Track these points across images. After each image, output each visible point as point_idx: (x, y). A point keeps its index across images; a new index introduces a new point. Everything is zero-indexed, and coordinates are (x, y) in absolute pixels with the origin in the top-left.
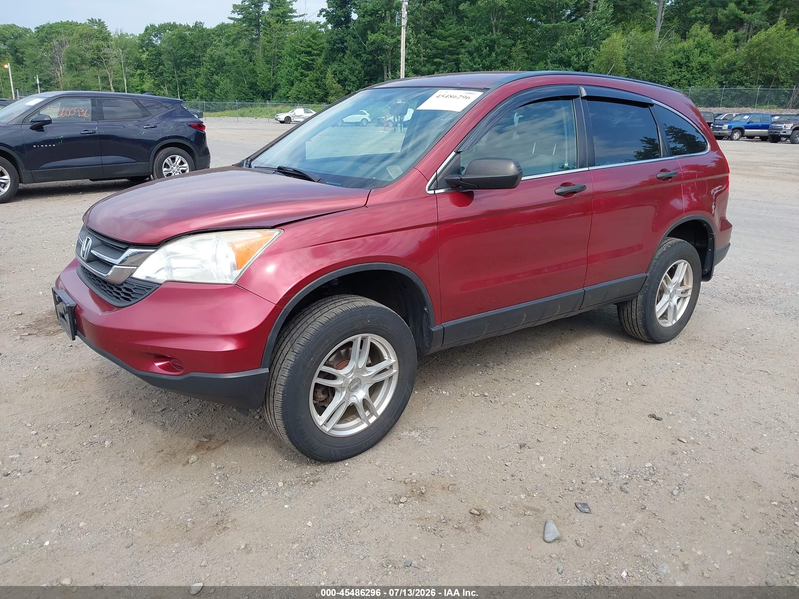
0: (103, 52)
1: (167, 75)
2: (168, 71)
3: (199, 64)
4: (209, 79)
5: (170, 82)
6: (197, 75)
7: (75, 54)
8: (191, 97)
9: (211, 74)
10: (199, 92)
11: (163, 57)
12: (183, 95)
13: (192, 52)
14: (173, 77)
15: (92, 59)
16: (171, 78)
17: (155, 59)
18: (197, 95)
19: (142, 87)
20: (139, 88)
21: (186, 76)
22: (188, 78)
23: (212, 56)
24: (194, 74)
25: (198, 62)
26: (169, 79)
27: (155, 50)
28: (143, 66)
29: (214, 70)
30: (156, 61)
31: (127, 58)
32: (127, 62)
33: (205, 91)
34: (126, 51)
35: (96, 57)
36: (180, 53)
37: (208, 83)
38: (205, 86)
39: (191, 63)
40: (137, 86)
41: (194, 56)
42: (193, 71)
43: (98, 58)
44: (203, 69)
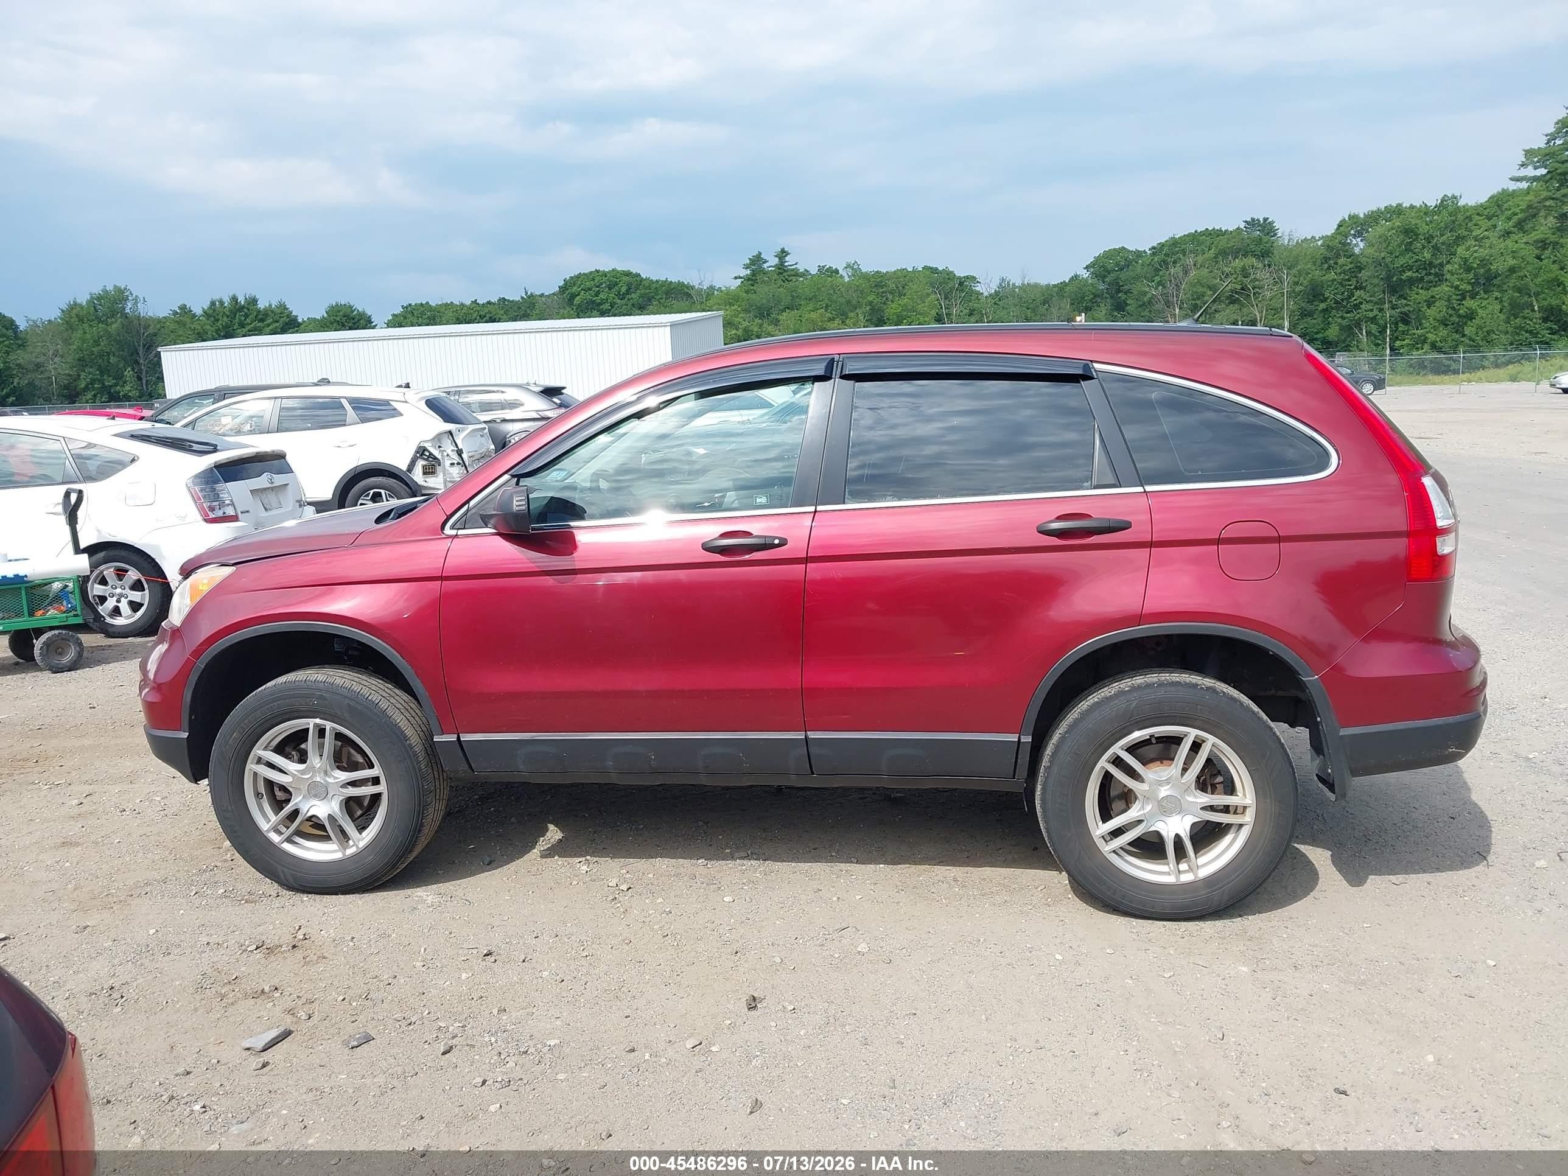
0: (1252, 277)
1: (1369, 306)
2: (1372, 299)
3: (1440, 278)
4: (1454, 309)
5: (1373, 320)
6: (1430, 303)
7: (1203, 287)
8: (1414, 347)
9: (1459, 297)
10: (1430, 335)
11: (1364, 275)
12: (1398, 343)
13: (1427, 255)
14: (1381, 310)
15: (1232, 292)
16: (1376, 312)
17: (1349, 280)
18: (1424, 341)
19: (1325, 335)
20: (1320, 336)
21: (1407, 305)
22: (1411, 309)
23: (1466, 260)
24: (1426, 301)
25: (1436, 275)
26: (1371, 315)
27: (1351, 263)
28: (1324, 295)
29: (1469, 288)
30: (1350, 283)
31: (1296, 283)
32: (1294, 291)
33: (1443, 332)
34: (1294, 271)
35: (1239, 287)
36: (1402, 261)
37: (1451, 315)
38: (1444, 323)
39: (1422, 279)
40: (1317, 333)
41: (1431, 263)
42: (1424, 294)
43: (1242, 289)
44: (1445, 288)
